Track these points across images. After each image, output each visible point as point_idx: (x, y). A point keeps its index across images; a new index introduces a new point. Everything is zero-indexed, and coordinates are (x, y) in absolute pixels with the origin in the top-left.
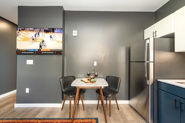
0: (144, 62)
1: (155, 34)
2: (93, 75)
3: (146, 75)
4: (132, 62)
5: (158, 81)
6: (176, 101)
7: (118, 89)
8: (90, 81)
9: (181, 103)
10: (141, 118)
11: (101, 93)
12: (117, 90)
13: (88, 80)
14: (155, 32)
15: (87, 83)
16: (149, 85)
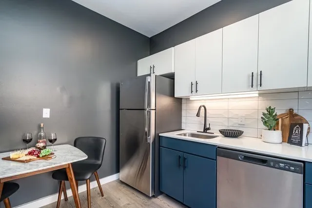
0: (144, 109)
1: (152, 69)
2: (41, 141)
3: (146, 129)
4: (122, 109)
5: (160, 136)
6: (180, 157)
7: (101, 159)
8: (38, 157)
9: (185, 159)
10: (138, 195)
11: (69, 176)
12: (99, 162)
13: (30, 153)
14: (152, 67)
15: (31, 163)
16: (149, 143)
